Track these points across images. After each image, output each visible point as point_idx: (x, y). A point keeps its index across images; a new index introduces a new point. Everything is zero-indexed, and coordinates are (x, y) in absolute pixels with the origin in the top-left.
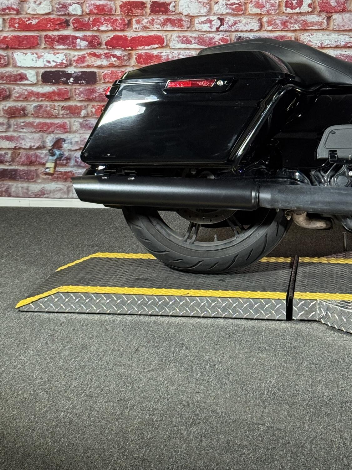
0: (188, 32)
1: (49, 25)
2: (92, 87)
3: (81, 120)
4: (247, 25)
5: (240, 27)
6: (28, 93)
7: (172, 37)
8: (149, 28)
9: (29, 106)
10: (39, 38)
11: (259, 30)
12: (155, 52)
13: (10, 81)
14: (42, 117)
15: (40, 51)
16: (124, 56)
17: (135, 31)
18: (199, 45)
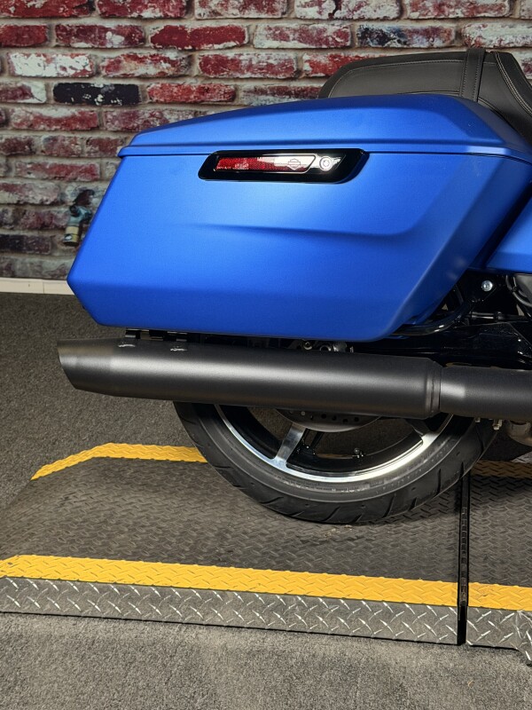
0: (283, 21)
1: (62, 9)
2: (133, 110)
3: (117, 162)
4: (378, 10)
5: (367, 12)
6: (36, 117)
7: (258, 30)
8: (220, 14)
9: (37, 138)
10: (47, 31)
11: (398, 18)
12: (230, 55)
13: (6, 98)
14: (58, 156)
15: (50, 51)
16: (181, 60)
17: (199, 20)
18: (301, 42)
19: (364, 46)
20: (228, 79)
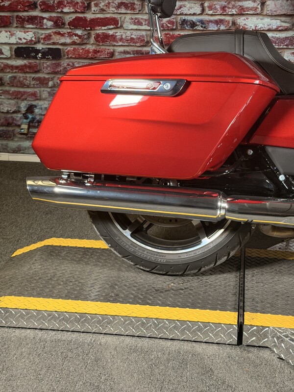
0: (139, 15)
1: (19, 7)
2: (58, 62)
3: (49, 90)
4: (190, 9)
5: (185, 10)
6: (4, 65)
7: (126, 19)
8: (105, 11)
9: (5, 77)
10: (11, 18)
11: (201, 14)
12: (111, 32)
14: (17, 86)
15: (12, 30)
16: (84, 35)
17: (94, 13)
18: (148, 26)
19: (183, 29)
20: (110, 46)
